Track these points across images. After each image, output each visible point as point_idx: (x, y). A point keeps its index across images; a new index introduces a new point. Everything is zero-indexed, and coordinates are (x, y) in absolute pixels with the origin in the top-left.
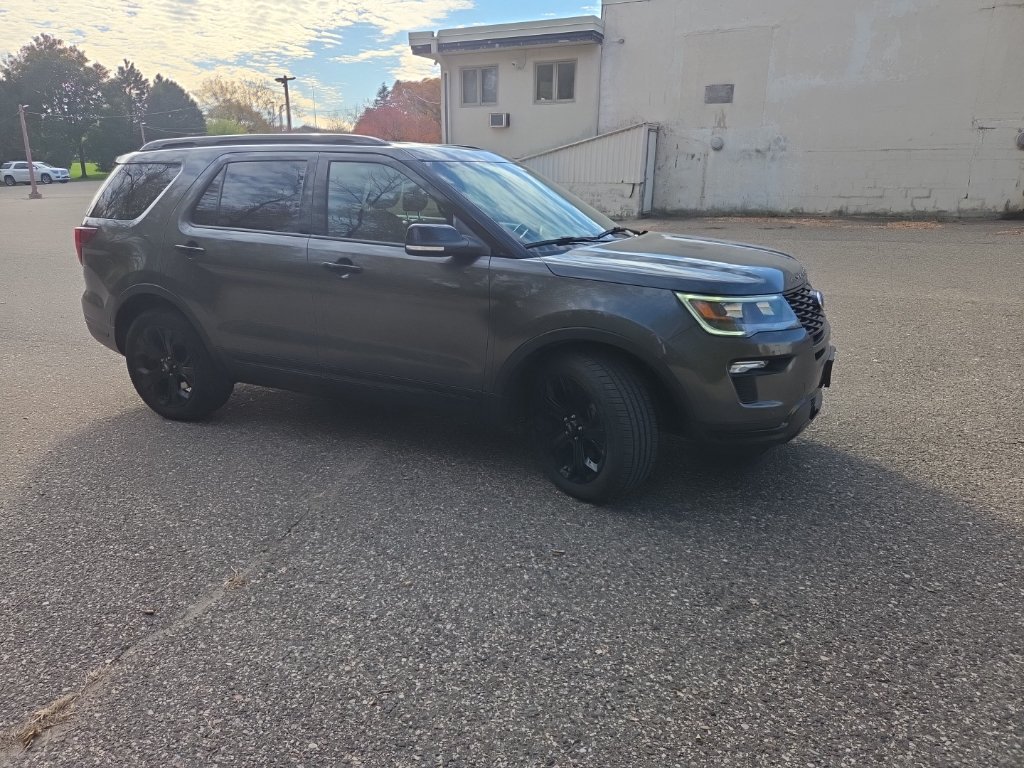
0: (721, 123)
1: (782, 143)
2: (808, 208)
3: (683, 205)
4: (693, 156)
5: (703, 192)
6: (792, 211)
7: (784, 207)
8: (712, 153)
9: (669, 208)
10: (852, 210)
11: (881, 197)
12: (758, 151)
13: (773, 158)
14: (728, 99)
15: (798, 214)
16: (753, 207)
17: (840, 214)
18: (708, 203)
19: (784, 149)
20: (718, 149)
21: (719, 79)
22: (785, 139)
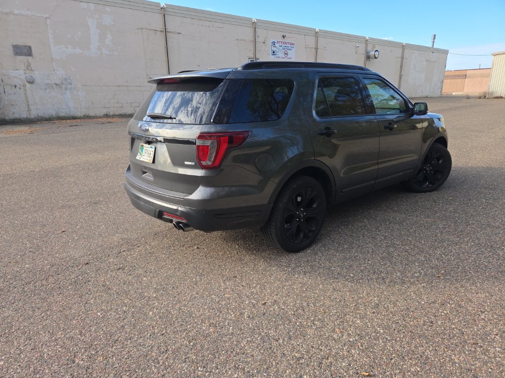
0: (28, 67)
1: (69, 81)
2: (92, 114)
3: (17, 116)
4: (15, 86)
5: (29, 108)
6: (84, 116)
7: (79, 114)
8: (28, 85)
9: (7, 118)
10: (111, 113)
11: (122, 107)
12: (56, 84)
13: (66, 89)
14: (30, 54)
15: (87, 117)
16: (62, 114)
17: (107, 116)
18: (34, 114)
19: (71, 84)
20: (31, 82)
21: (21, 42)
22: (70, 79)
